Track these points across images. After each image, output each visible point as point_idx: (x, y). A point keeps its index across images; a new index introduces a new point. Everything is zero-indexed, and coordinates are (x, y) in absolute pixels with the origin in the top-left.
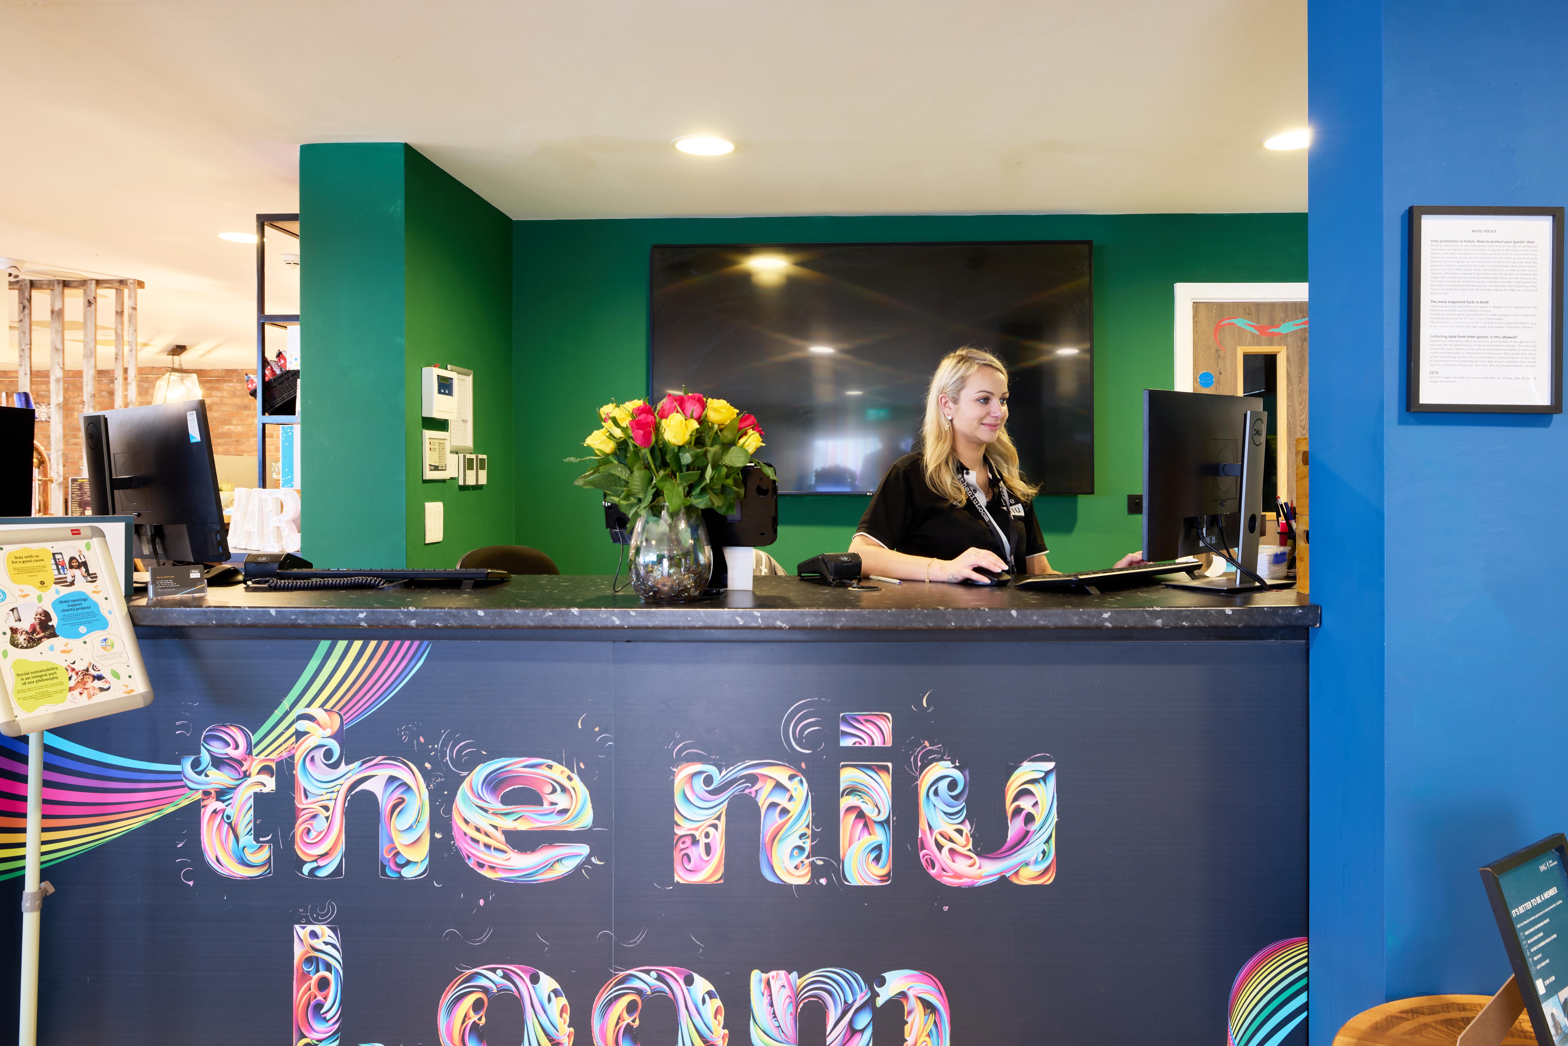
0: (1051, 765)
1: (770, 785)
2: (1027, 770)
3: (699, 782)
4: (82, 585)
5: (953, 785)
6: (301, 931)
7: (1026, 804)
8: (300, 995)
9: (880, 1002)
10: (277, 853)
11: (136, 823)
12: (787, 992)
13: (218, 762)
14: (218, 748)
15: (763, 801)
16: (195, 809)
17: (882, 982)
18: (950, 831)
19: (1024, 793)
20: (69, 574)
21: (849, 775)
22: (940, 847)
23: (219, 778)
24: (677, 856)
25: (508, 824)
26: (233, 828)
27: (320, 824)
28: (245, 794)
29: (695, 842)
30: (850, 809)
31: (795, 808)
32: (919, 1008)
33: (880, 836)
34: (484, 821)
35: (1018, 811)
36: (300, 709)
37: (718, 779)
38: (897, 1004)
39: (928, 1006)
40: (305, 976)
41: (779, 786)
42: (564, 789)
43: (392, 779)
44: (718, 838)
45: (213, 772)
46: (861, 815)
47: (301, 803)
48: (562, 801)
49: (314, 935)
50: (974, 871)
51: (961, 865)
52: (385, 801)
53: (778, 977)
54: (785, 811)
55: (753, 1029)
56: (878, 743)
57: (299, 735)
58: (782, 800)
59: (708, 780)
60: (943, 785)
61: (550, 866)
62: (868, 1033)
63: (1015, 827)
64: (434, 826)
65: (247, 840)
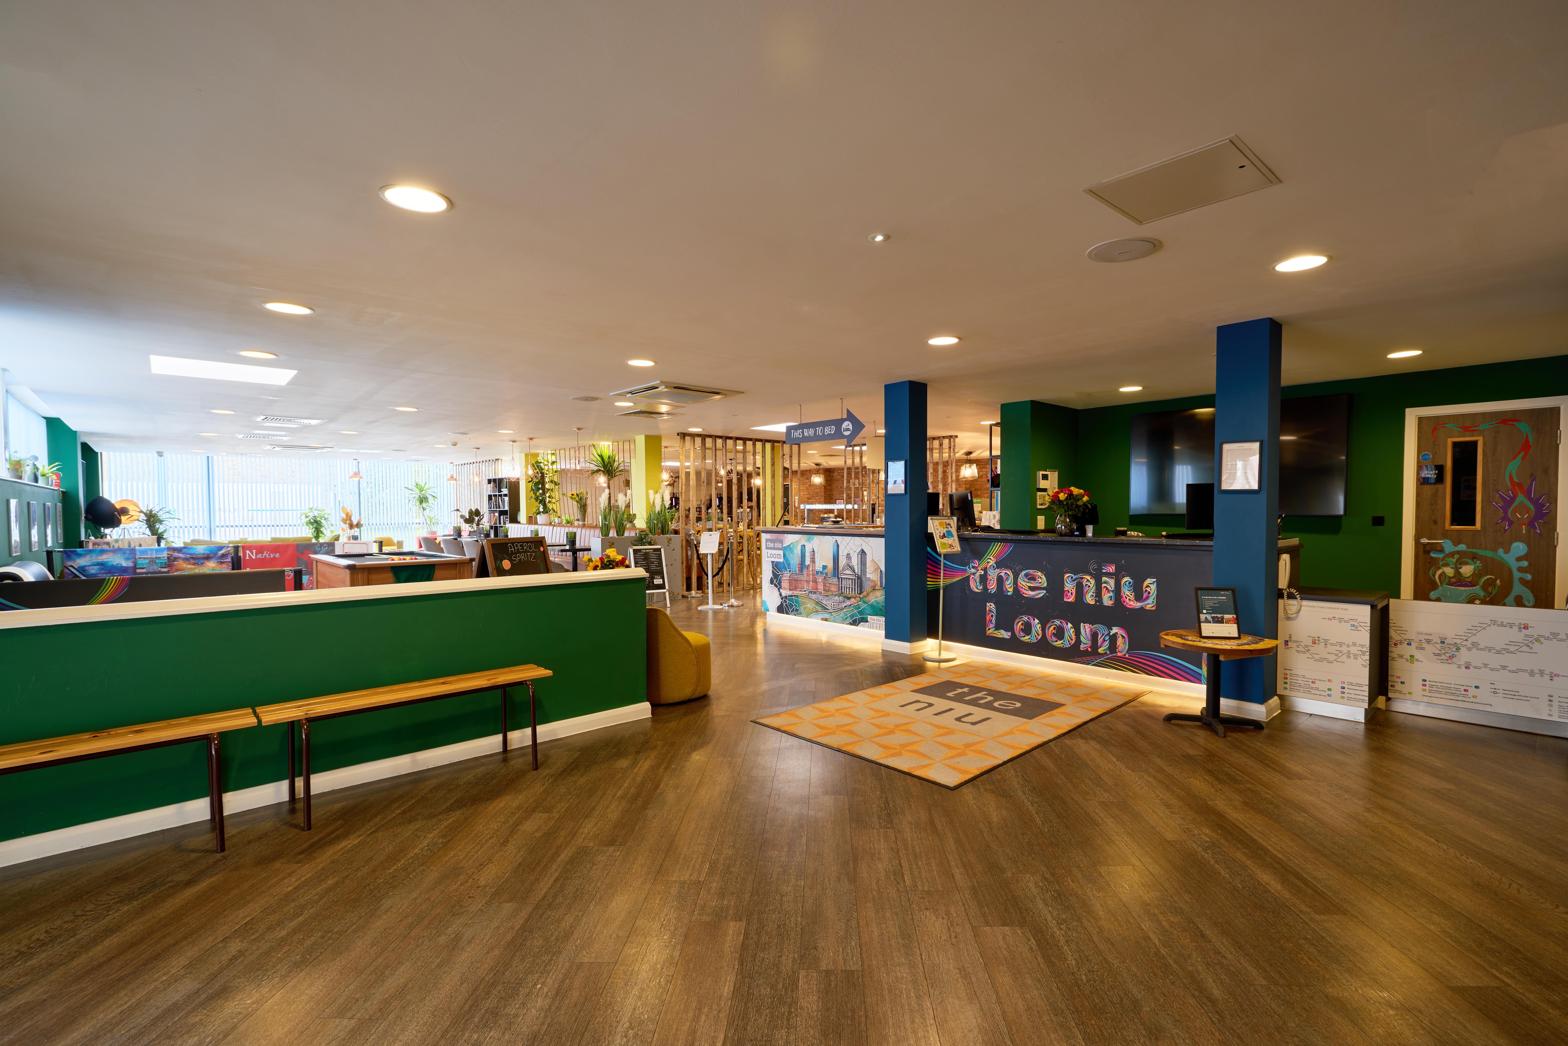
0: (1155, 580)
1: (1086, 580)
2: (1148, 581)
3: (1070, 578)
4: (950, 529)
5: (1130, 583)
6: (988, 604)
7: (1148, 589)
8: (988, 618)
9: (1111, 634)
10: (983, 587)
11: (958, 579)
12: (1089, 629)
13: (973, 567)
14: (973, 565)
15: (1084, 583)
16: (969, 577)
17: (1112, 630)
18: (1129, 594)
19: (1148, 586)
20: (948, 526)
21: (1104, 579)
22: (1126, 598)
23: (973, 570)
24: (1065, 595)
25: (1029, 584)
26: (976, 581)
27: (992, 582)
28: (978, 574)
29: (1069, 592)
30: (1105, 587)
31: (1091, 586)
32: (1121, 637)
33: (1111, 594)
34: (1024, 584)
35: (1146, 591)
36: (988, 557)
37: (1074, 577)
38: (1115, 635)
39: (1122, 636)
40: (989, 614)
41: (1088, 580)
42: (1041, 578)
43: (1006, 573)
44: (1074, 591)
45: (972, 569)
46: (1107, 589)
47: (989, 577)
48: (1040, 581)
49: (990, 605)
50: (1135, 604)
51: (1131, 603)
52: (1005, 578)
53: (1087, 626)
54: (1089, 586)
55: (1081, 637)
56: (1111, 571)
57: (988, 562)
58: (1089, 584)
59: (1072, 578)
60: (1127, 583)
61: (1037, 595)
62: (1108, 641)
63: (1145, 595)
64: (1014, 584)
65: (978, 584)
